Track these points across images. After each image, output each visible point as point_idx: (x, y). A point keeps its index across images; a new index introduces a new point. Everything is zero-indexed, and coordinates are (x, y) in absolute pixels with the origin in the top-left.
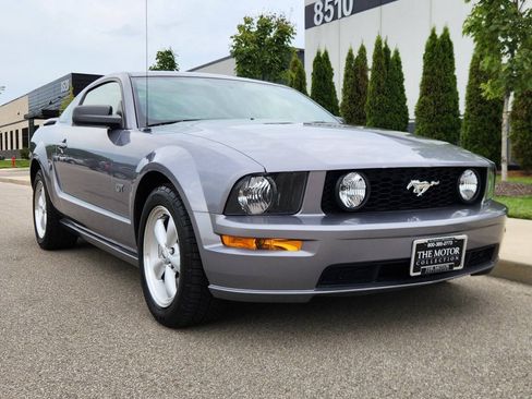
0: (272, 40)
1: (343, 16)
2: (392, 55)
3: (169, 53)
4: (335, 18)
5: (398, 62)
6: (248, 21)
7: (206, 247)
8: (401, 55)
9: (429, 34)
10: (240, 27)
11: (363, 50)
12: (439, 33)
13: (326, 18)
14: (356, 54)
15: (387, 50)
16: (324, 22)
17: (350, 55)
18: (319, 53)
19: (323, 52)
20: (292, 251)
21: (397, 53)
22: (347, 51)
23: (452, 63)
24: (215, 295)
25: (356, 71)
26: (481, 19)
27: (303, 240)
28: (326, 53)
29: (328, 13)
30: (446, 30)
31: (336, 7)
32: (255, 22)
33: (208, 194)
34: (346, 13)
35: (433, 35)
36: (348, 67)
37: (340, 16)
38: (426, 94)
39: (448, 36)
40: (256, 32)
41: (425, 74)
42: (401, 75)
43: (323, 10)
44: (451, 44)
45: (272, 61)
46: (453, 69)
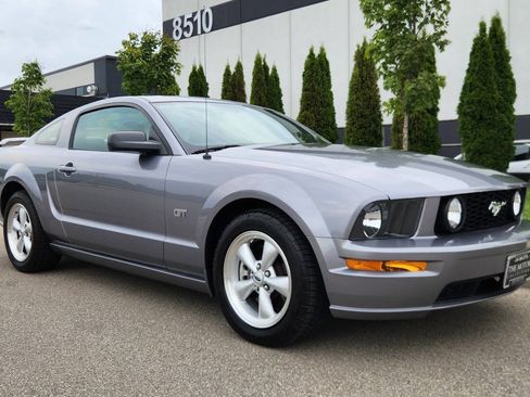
0: (158, 56)
1: (203, 32)
2: (270, 72)
3: (36, 65)
4: (195, 33)
5: (277, 79)
6: (133, 37)
7: (332, 271)
8: (278, 72)
9: (308, 53)
10: (125, 43)
11: (239, 67)
12: (317, 53)
13: (186, 34)
14: (233, 70)
15: (266, 68)
16: (183, 37)
17: (228, 70)
18: (194, 68)
19: (198, 68)
20: (414, 272)
21: (274, 70)
22: (224, 68)
23: (329, 80)
24: (335, 316)
25: (234, 86)
26: (382, 44)
27: (428, 261)
28: (201, 68)
29: (188, 29)
30: (322, 50)
31: (195, 24)
32: (139, 38)
33: (328, 220)
34: (205, 29)
35: (312, 55)
36: (226, 82)
37: (199, 32)
38: (307, 109)
39: (325, 55)
40: (141, 48)
41: (305, 90)
42: (280, 90)
43: (182, 26)
44: (327, 63)
45: (159, 76)
46: (330, 86)
